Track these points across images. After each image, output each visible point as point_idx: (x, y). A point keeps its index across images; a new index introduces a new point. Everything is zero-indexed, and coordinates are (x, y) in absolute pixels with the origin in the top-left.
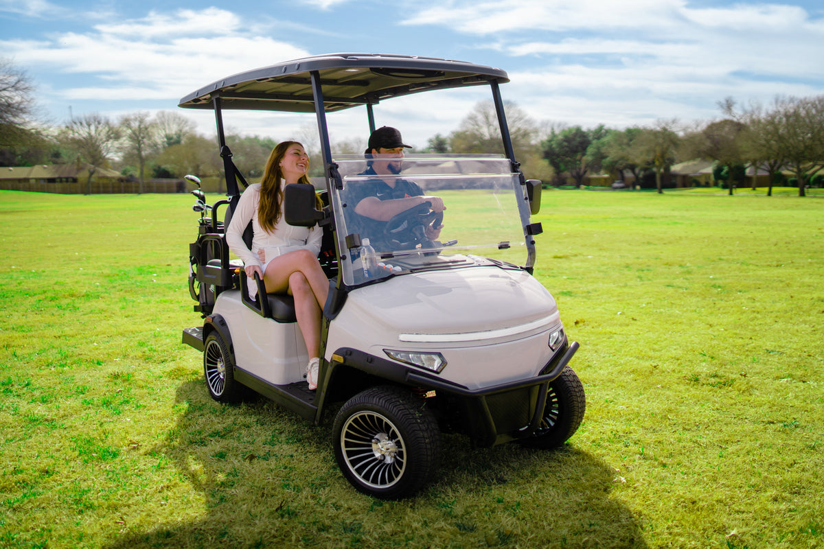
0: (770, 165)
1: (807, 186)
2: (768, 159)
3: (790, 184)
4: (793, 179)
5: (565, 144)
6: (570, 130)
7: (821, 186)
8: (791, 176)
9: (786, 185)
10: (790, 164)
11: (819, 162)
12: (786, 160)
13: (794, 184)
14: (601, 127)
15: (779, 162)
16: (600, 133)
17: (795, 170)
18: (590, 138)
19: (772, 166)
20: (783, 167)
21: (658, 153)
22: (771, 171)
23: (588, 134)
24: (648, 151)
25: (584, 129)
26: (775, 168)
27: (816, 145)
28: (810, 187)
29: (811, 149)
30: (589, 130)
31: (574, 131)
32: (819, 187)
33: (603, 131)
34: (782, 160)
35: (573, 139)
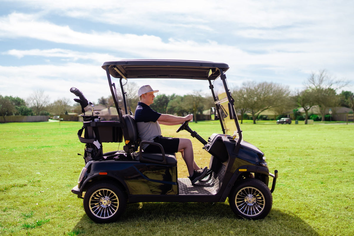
0: (241, 110)
1: (257, 119)
2: (240, 108)
3: (250, 119)
4: (251, 117)
5: (159, 101)
6: (161, 96)
7: (262, 119)
8: (250, 116)
9: (249, 119)
10: (249, 110)
11: (261, 109)
12: (247, 108)
13: (252, 119)
14: (174, 95)
15: (245, 109)
16: (173, 97)
17: (251, 112)
18: (169, 99)
19: (242, 111)
20: (246, 111)
21: (195, 105)
22: (242, 113)
23: (169, 98)
24: (190, 104)
25: (167, 95)
26: (243, 112)
27: (259, 101)
28: (258, 120)
29: (257, 103)
30: (169, 96)
31: (162, 96)
32: (262, 120)
33: (175, 96)
34: (246, 108)
35: (162, 99)
